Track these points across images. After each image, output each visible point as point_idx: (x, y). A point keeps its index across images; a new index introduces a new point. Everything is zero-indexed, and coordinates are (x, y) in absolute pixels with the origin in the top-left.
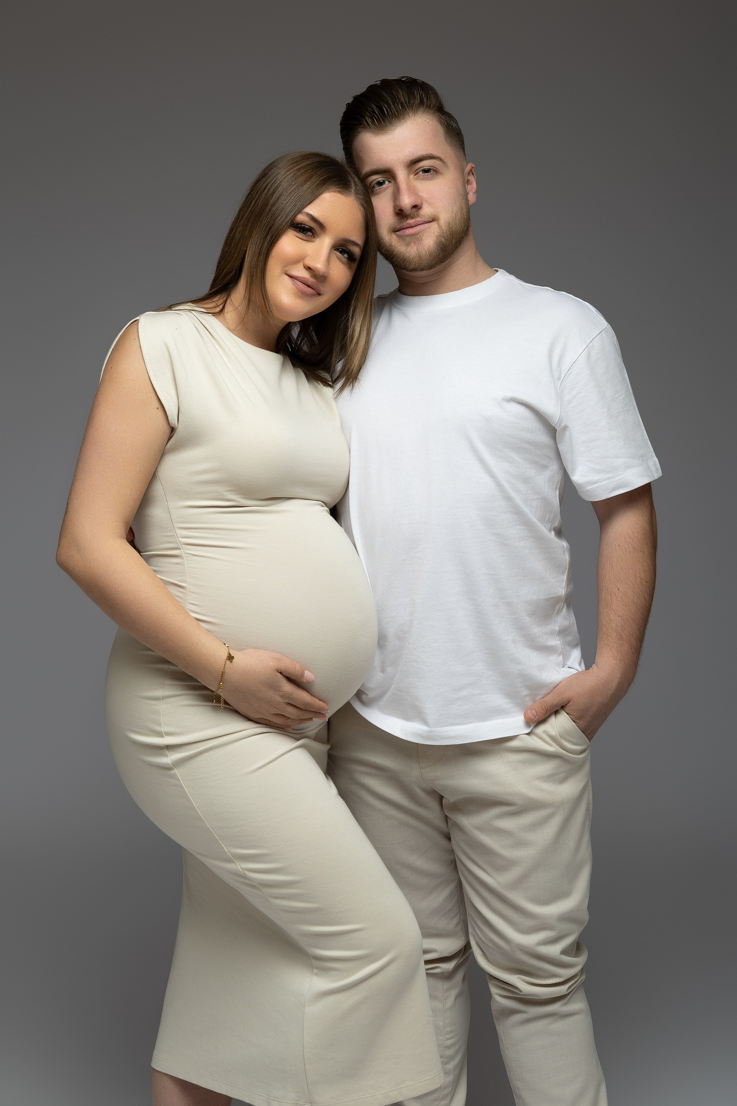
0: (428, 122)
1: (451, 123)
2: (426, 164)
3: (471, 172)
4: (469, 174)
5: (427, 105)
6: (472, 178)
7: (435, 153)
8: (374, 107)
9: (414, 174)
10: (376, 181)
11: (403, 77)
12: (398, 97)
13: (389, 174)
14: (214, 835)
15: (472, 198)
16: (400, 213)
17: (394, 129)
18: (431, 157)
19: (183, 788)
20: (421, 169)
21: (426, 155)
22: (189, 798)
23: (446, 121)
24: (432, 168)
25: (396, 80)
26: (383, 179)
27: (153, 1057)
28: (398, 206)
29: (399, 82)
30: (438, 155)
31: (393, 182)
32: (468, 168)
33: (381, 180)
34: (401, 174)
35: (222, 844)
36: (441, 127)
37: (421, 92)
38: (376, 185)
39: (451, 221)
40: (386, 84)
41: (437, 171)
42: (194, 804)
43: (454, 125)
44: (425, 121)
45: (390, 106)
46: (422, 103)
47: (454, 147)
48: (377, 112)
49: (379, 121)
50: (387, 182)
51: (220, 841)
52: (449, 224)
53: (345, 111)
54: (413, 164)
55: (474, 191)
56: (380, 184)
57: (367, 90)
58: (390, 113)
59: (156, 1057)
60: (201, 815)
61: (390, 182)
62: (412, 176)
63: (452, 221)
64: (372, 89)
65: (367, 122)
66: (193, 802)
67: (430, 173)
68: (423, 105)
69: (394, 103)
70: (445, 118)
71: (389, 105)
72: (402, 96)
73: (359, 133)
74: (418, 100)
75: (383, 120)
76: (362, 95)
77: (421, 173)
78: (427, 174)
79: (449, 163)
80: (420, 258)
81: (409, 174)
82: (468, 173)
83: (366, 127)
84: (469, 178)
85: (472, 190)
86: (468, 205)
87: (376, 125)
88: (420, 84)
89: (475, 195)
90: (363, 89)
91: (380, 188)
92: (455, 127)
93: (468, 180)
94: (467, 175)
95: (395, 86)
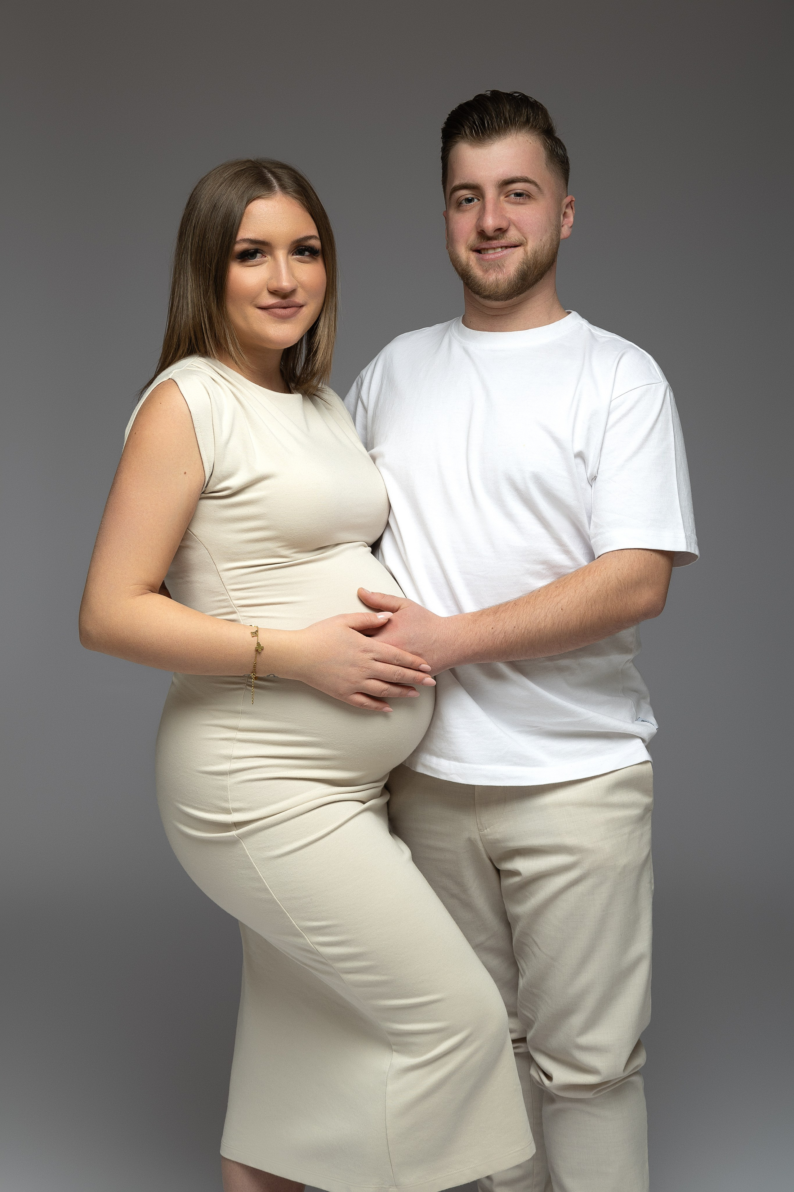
0: (530, 143)
1: (557, 149)
2: (518, 187)
3: (569, 205)
4: (567, 207)
5: (532, 125)
6: (569, 211)
7: (531, 177)
8: (476, 117)
9: (505, 196)
10: (463, 198)
11: (515, 93)
12: (503, 112)
13: (477, 190)
14: (282, 908)
15: (565, 231)
16: (482, 234)
17: (492, 143)
18: (526, 180)
19: (249, 859)
20: (514, 192)
21: (521, 177)
22: (255, 868)
23: (551, 146)
24: (525, 192)
25: (507, 93)
26: (472, 197)
27: (221, 1144)
28: (480, 226)
29: (510, 97)
30: (534, 179)
31: (481, 200)
32: (566, 200)
33: (470, 197)
34: (490, 193)
35: (290, 917)
36: (544, 150)
37: (530, 111)
38: (464, 201)
39: (537, 249)
40: (496, 96)
41: (530, 196)
42: (261, 875)
43: (560, 152)
44: (527, 141)
45: (493, 118)
46: (527, 121)
47: (554, 173)
48: (477, 123)
49: (477, 133)
50: (476, 200)
51: (288, 914)
52: (536, 252)
53: (448, 117)
54: (506, 183)
55: (570, 225)
56: (469, 201)
57: (474, 99)
58: (491, 126)
59: (226, 1145)
60: (268, 886)
61: (479, 200)
62: (502, 198)
63: (539, 250)
64: (480, 99)
65: (465, 132)
66: (260, 873)
67: (522, 198)
68: (529, 123)
69: (497, 116)
70: (550, 142)
71: (491, 118)
72: (507, 109)
73: (456, 142)
74: (523, 119)
75: (482, 133)
76: (468, 104)
77: (513, 196)
78: (519, 198)
79: (546, 190)
80: (497, 286)
81: (499, 194)
82: (566, 204)
83: (464, 137)
84: (567, 211)
85: (568, 224)
86: (559, 238)
87: (474, 136)
88: (533, 103)
89: (571, 230)
90: (472, 98)
91: (467, 205)
92: (561, 154)
93: (565, 213)
94: (564, 206)
95: (503, 99)
